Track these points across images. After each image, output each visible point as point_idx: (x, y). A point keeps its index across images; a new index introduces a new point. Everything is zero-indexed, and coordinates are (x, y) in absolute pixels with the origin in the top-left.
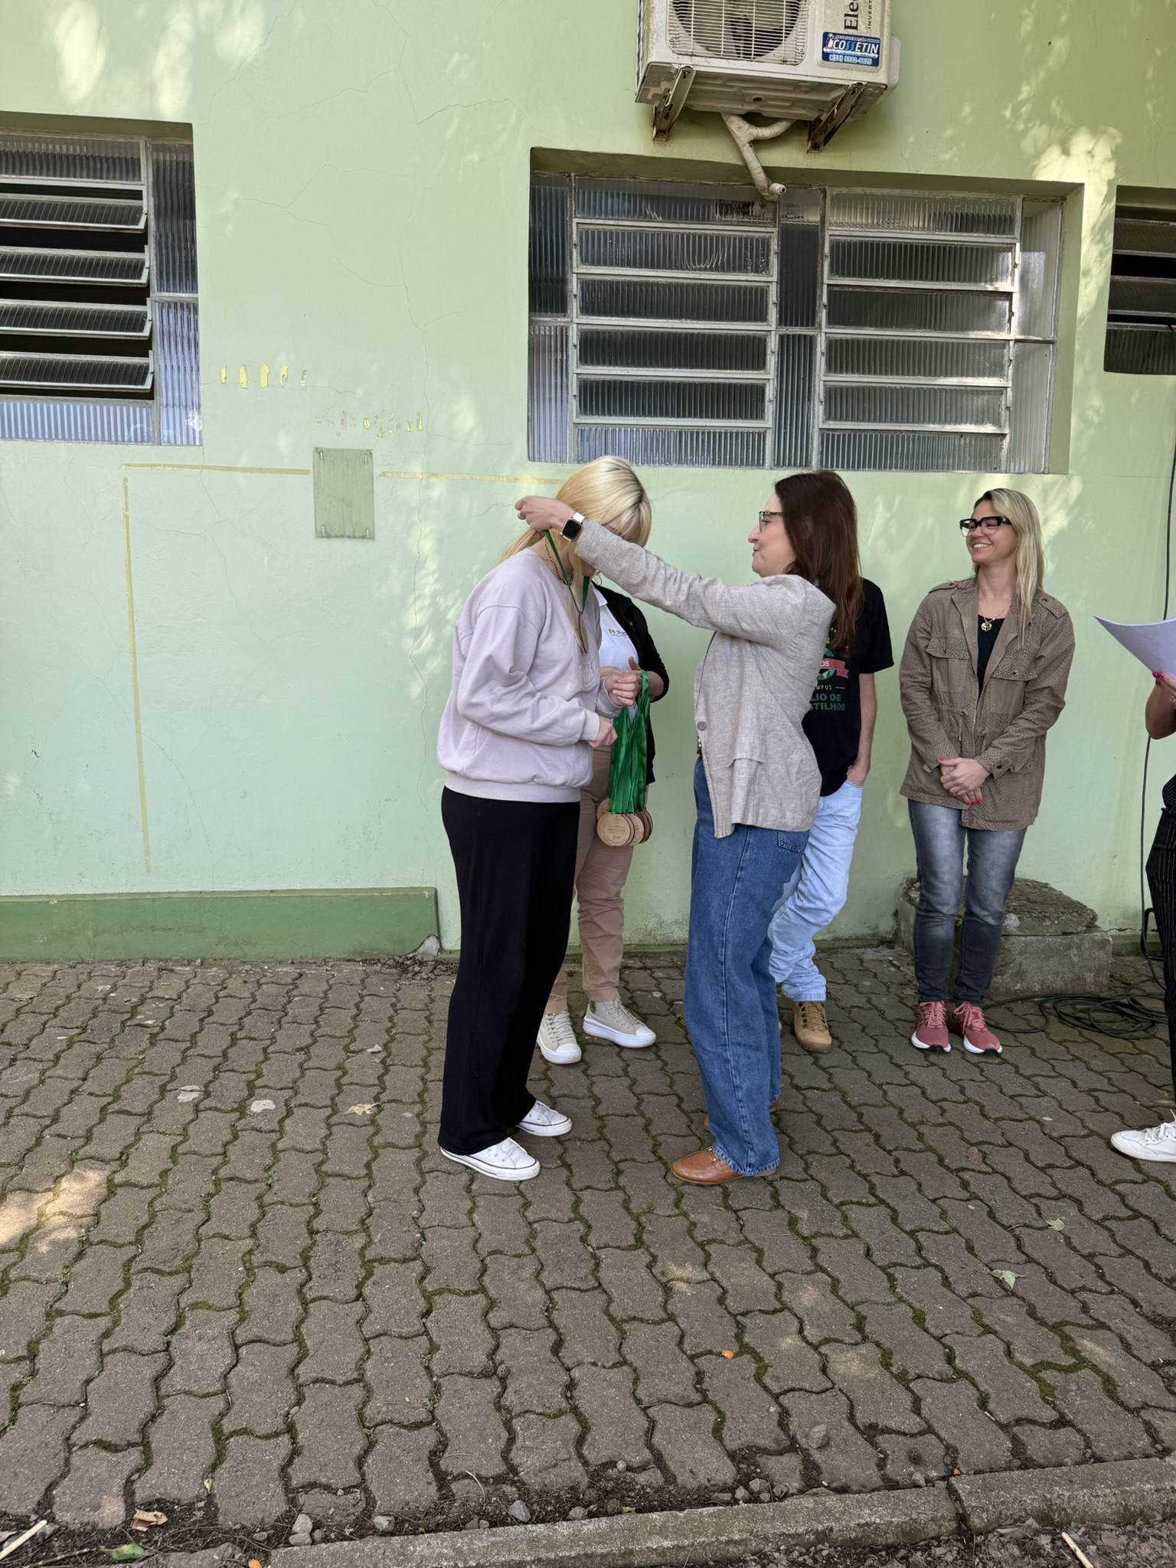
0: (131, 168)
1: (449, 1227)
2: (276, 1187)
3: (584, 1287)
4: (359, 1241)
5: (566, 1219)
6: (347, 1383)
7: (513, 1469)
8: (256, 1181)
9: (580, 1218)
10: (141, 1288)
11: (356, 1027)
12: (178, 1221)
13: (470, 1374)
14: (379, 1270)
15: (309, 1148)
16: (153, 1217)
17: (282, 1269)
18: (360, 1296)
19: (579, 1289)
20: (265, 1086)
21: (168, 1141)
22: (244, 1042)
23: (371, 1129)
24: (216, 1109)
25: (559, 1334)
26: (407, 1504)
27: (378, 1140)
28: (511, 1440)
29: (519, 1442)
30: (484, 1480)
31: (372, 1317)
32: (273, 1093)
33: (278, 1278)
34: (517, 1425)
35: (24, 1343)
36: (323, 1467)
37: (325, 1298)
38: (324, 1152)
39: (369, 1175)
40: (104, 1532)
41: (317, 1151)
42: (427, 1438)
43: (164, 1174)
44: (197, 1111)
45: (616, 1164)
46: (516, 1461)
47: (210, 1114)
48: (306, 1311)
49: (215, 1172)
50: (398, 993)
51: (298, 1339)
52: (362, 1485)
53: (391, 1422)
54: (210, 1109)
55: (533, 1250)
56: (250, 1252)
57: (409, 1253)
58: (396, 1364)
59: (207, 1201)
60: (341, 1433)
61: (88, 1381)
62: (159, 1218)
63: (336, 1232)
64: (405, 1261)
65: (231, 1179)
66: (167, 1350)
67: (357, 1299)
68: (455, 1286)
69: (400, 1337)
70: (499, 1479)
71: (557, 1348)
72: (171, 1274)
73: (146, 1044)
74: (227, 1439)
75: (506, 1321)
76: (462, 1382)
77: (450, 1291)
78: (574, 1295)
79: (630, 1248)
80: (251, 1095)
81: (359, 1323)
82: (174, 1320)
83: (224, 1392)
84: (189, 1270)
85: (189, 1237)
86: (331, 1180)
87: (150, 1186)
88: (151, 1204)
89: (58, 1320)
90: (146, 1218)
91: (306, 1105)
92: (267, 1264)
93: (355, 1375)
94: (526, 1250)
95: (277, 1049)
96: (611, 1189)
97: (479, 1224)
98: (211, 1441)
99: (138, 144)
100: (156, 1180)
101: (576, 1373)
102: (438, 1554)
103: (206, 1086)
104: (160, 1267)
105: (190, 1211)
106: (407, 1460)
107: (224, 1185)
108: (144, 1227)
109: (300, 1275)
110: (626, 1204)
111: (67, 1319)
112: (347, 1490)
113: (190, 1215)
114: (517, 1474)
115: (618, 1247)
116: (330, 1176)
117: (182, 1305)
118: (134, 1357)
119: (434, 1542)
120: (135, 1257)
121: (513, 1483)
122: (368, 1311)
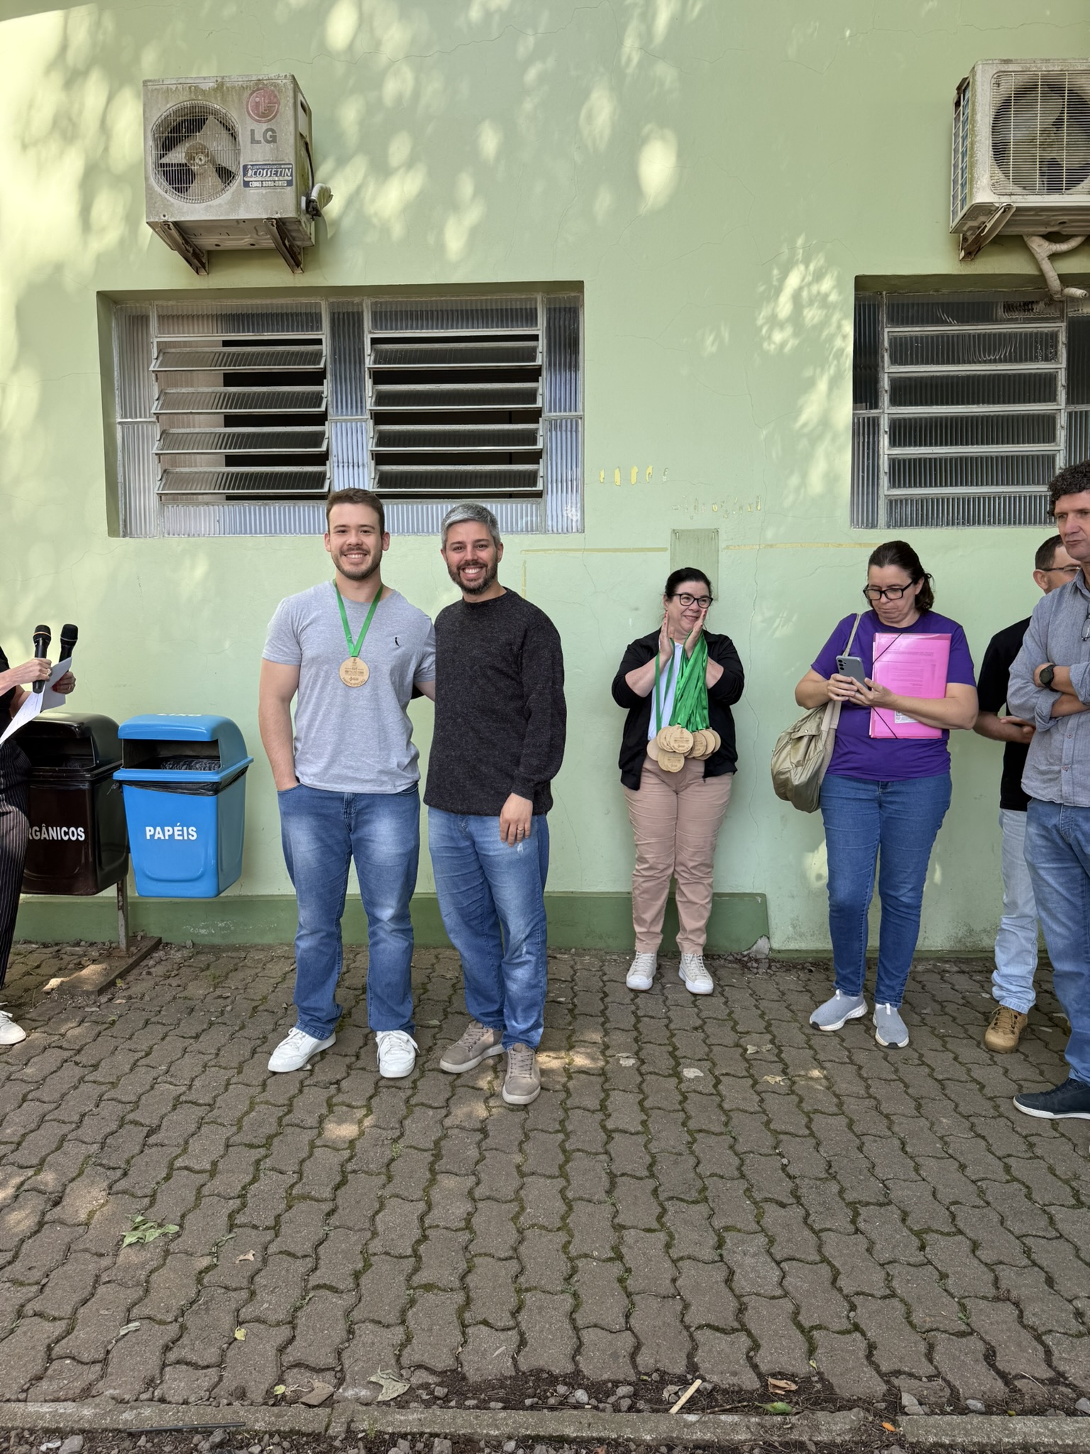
0: (531, 318)
1: (905, 1181)
2: (741, 1140)
3: (1048, 1236)
4: (835, 1188)
5: (1004, 1180)
6: (884, 1297)
7: (1061, 1375)
8: (721, 1134)
9: (1015, 1179)
10: (676, 1212)
11: (732, 1012)
12: (676, 1162)
13: (984, 1298)
14: (862, 1210)
15: (752, 1110)
16: (653, 1156)
17: (783, 1205)
18: (857, 1231)
19: (1044, 1237)
20: (684, 1057)
21: (634, 1098)
22: (646, 1019)
23: (795, 1098)
24: (655, 1073)
25: (1046, 1272)
26: (985, 1393)
27: (806, 1107)
28: (1048, 1352)
29: (1056, 1354)
30: (1042, 1382)
31: (878, 1247)
32: (696, 1063)
33: (782, 1212)
34: (1048, 1339)
35: (608, 1247)
36: (901, 1359)
37: (829, 1230)
38: (764, 1112)
39: (812, 1134)
40: (752, 1392)
41: (759, 1112)
42: (975, 1344)
43: (644, 1123)
44: (641, 1074)
45: (1025, 1137)
46: (1061, 1369)
47: (653, 1077)
48: (819, 1238)
49: (684, 1124)
50: (751, 985)
51: (824, 1260)
52: (938, 1375)
53: (937, 1329)
54: (651, 1073)
55: (988, 1203)
56: (748, 1189)
57: (882, 1199)
58: (918, 1285)
59: (690, 1148)
60: (901, 1335)
61: (674, 1280)
62: (658, 1158)
63: (810, 1179)
64: (881, 1205)
65: (700, 1131)
66: (722, 1261)
67: (856, 1233)
68: (935, 1227)
69: (909, 1264)
70: (1052, 1382)
71: (1050, 1281)
72: (693, 1202)
73: (569, 1018)
74: (809, 1332)
75: (995, 1259)
76: (983, 1304)
77: (933, 1231)
78: (1043, 1242)
79: (1073, 1207)
80: (678, 1064)
81: (869, 1250)
82: (716, 1239)
83: (785, 1296)
84: (706, 1200)
85: (692, 1175)
86: (782, 1137)
87: (637, 1133)
88: (645, 1146)
89: (625, 1232)
90: (648, 1159)
91: (727, 1074)
92: (766, 1200)
93: (888, 1292)
94: (982, 1203)
95: (678, 1027)
96: (1031, 1158)
97: (929, 1179)
98: (798, 1332)
99: (536, 299)
100: (640, 1128)
101: (1078, 1304)
102: (1037, 1432)
103: (637, 1053)
104: (682, 1196)
105: (681, 1154)
106: (968, 1360)
107: (698, 1136)
108: (651, 1166)
109: (800, 1212)
110: (1052, 1170)
111: (632, 1232)
112: (930, 1378)
113: (683, 1158)
114: (1066, 1379)
115: (1063, 1206)
116: (780, 1133)
117: (717, 1228)
118: (700, 1265)
119: (1029, 1423)
120: (657, 1188)
121: (1067, 1386)
122: (872, 1243)
